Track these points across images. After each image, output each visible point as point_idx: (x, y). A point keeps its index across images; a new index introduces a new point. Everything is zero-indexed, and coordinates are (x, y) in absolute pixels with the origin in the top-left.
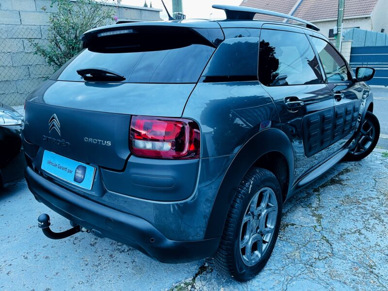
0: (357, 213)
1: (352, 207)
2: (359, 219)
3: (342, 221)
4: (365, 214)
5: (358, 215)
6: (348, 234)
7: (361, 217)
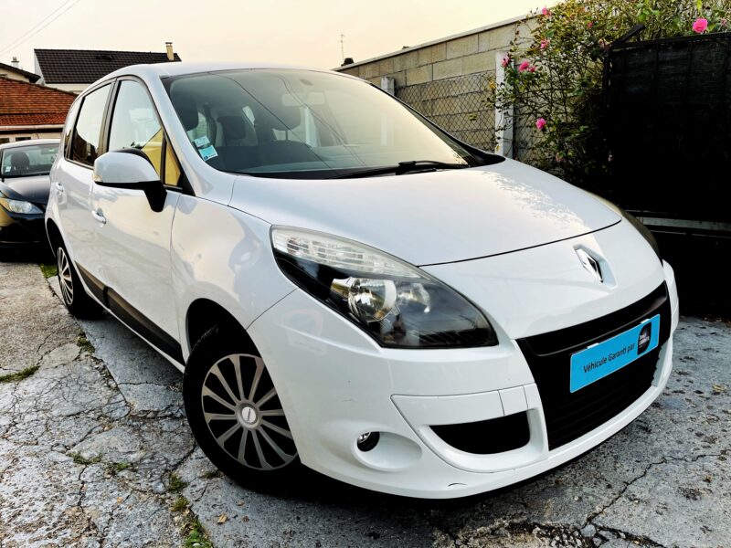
0: (32, 508)
1: (54, 512)
2: (16, 500)
3: (38, 477)
4: (14, 516)
5: (26, 507)
6: (9, 468)
7: (16, 506)
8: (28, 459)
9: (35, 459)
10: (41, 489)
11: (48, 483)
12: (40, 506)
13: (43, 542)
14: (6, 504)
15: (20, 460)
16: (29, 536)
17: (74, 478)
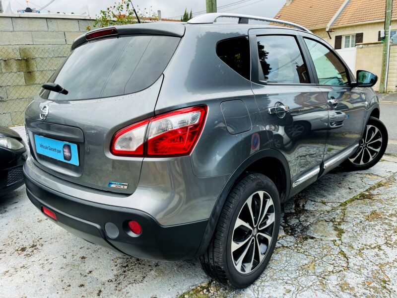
1: (376, 223)
2: (382, 234)
3: (364, 237)
4: (389, 230)
5: (382, 230)
6: (367, 249)
7: (384, 233)
8: (355, 247)
9: (354, 244)
10: (369, 232)
11: (364, 233)
12: (377, 228)
13: (390, 218)
14: (386, 236)
15: (358, 249)
16: (391, 222)
17: (355, 227)
